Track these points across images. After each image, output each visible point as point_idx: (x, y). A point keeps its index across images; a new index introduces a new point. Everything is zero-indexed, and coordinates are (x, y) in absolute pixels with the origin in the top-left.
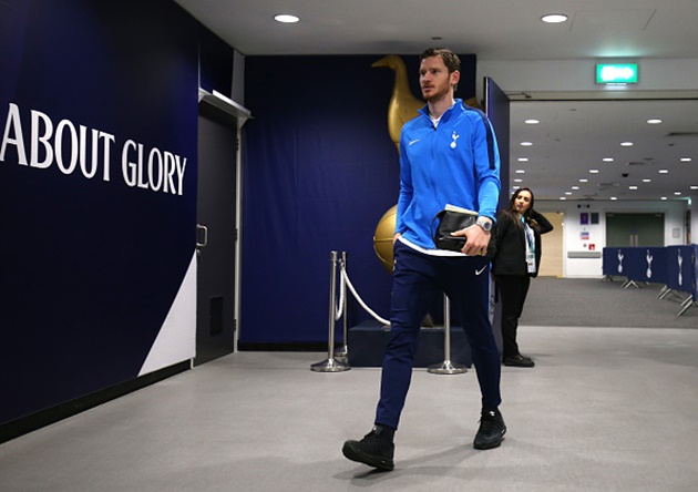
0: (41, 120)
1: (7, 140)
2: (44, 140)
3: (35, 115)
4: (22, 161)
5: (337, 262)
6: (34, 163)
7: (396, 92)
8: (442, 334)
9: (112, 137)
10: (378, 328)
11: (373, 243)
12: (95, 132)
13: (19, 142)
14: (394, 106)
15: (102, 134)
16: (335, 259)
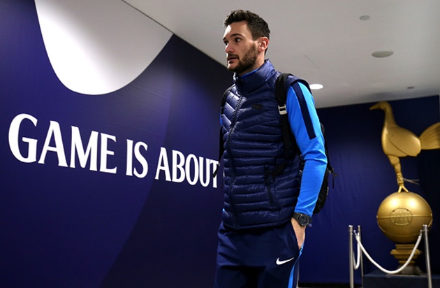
0: (178, 156)
1: (159, 168)
2: (180, 166)
3: (175, 153)
4: (168, 178)
5: (353, 232)
6: (175, 179)
7: (386, 124)
8: (426, 280)
9: (217, 162)
10: (382, 276)
11: (376, 219)
12: (208, 160)
13: (166, 168)
14: (385, 132)
15: (212, 161)
16: (351, 230)
